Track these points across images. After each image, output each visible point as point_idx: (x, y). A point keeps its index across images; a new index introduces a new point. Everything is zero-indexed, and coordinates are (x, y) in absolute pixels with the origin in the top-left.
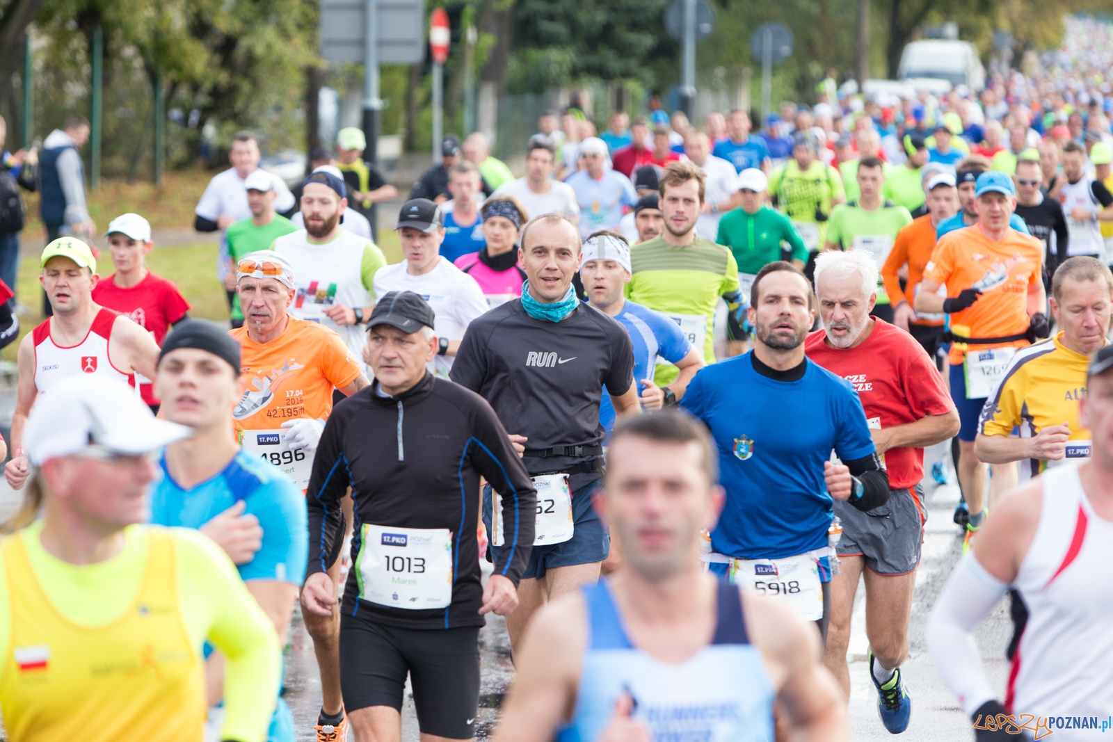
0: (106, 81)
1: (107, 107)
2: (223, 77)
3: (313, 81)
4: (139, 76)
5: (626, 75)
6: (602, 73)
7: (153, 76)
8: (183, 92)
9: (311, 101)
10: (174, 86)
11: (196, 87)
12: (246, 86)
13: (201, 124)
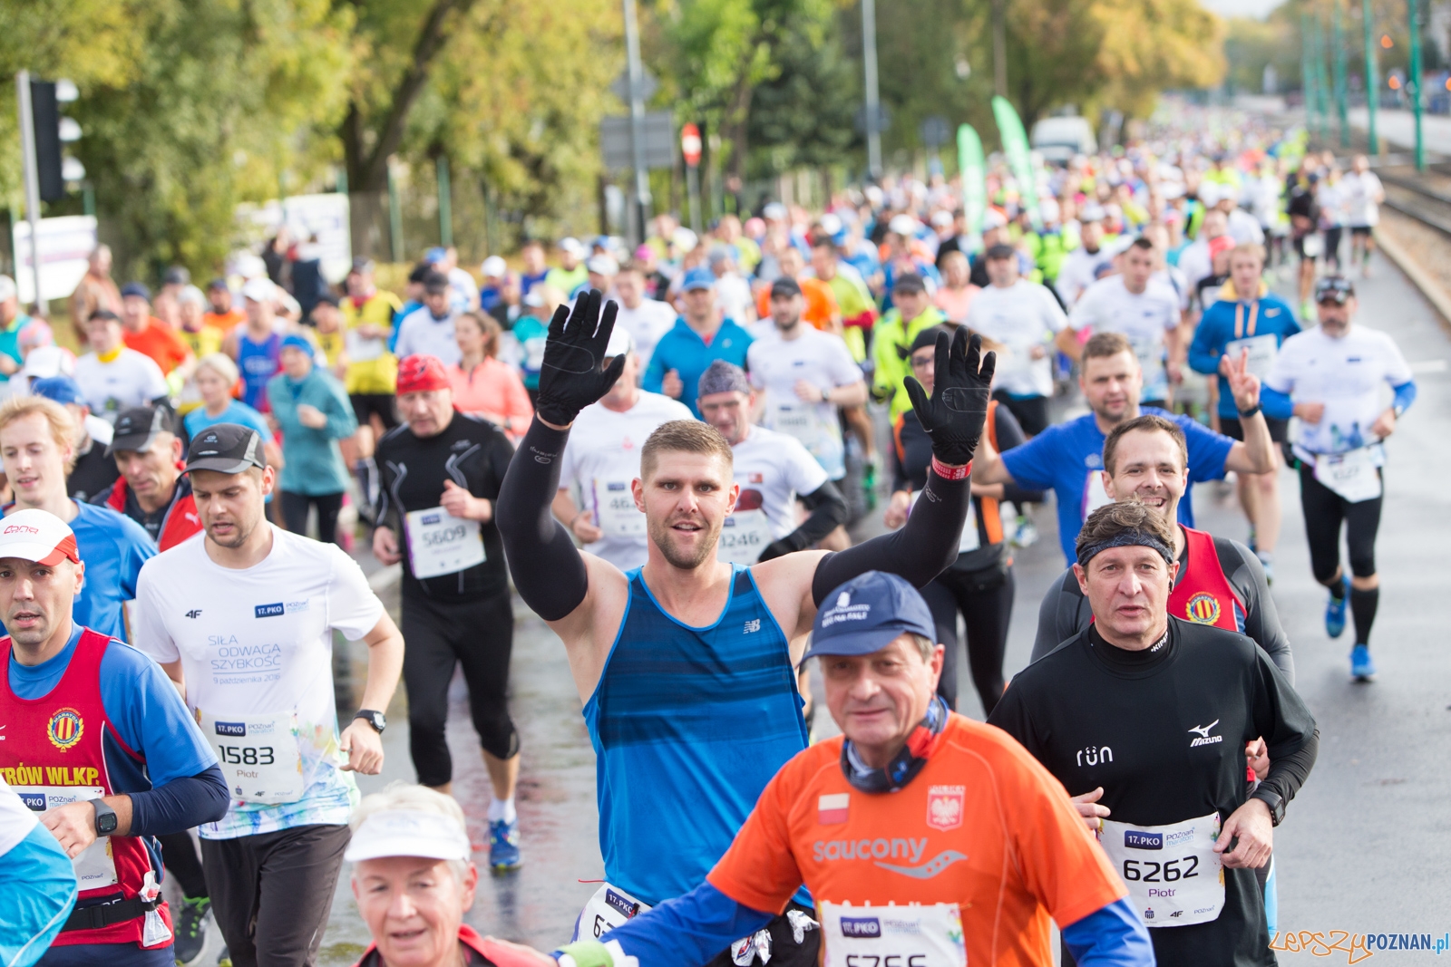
0: (452, 196)
1: (454, 212)
2: (534, 186)
3: (601, 185)
4: (475, 190)
5: (832, 161)
6: (811, 162)
7: (484, 189)
8: (509, 200)
9: (601, 198)
10: (500, 197)
11: (516, 194)
12: (551, 191)
13: (521, 222)
